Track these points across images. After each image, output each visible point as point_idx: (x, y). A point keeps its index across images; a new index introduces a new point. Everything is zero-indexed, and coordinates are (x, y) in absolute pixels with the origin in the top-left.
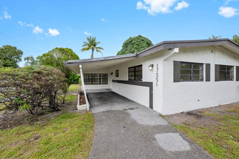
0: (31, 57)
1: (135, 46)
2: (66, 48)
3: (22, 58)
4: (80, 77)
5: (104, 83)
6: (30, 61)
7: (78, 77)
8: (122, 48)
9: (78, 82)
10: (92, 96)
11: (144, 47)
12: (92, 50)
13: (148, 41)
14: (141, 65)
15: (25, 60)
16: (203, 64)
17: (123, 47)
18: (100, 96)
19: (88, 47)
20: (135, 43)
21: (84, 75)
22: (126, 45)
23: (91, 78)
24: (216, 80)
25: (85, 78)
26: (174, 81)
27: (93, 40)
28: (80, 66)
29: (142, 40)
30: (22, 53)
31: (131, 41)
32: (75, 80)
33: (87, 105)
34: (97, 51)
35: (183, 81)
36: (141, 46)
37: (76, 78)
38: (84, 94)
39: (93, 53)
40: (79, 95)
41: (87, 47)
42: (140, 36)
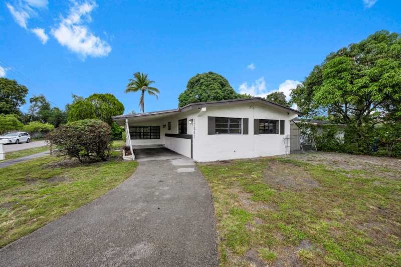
0: (42, 98)
1: (203, 87)
2: (107, 94)
3: (27, 98)
4: (124, 130)
5: (155, 137)
6: (39, 104)
7: (120, 130)
8: (186, 89)
9: (121, 137)
10: (139, 151)
11: (215, 89)
12: (142, 92)
13: (222, 80)
14: (186, 119)
15: (31, 102)
16: (241, 119)
17: (188, 87)
18: (148, 152)
19: (136, 87)
20: (203, 82)
21: (130, 127)
22: (192, 85)
23: (138, 131)
24: (255, 133)
25: (131, 131)
26: (209, 134)
27: (143, 78)
28: (127, 121)
29: (214, 79)
30: (26, 91)
31: (199, 80)
32: (115, 135)
33: (133, 156)
34: (149, 92)
35: (219, 134)
36: (211, 87)
37: (117, 132)
38: (129, 149)
39: (143, 94)
40: (124, 151)
41: (134, 86)
42: (211, 73)
